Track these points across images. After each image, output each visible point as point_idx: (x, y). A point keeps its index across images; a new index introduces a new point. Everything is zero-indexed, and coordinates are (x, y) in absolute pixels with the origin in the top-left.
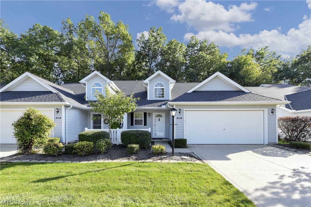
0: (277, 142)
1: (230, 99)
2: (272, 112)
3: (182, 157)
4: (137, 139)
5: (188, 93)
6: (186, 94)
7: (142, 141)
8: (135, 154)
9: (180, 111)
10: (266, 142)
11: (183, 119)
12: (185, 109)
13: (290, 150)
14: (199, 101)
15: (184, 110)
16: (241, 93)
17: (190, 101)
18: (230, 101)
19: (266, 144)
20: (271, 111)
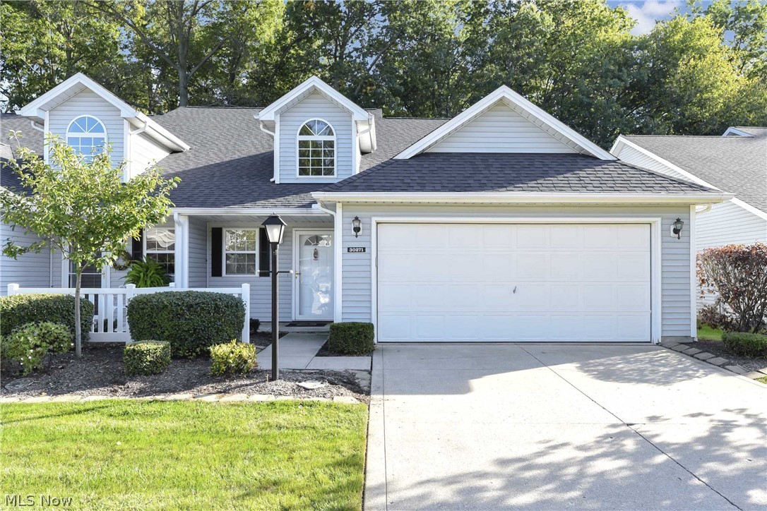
0: (694, 333)
1: (532, 184)
2: (676, 231)
3: (303, 384)
4: (175, 321)
5: (397, 161)
6: (393, 163)
7: (195, 330)
8: (146, 375)
9: (356, 224)
10: (657, 337)
11: (370, 254)
12: (375, 216)
13: (712, 361)
14: (422, 188)
15: (374, 220)
16: (581, 162)
17: (390, 190)
18: (532, 189)
19: (656, 342)
20: (672, 228)
